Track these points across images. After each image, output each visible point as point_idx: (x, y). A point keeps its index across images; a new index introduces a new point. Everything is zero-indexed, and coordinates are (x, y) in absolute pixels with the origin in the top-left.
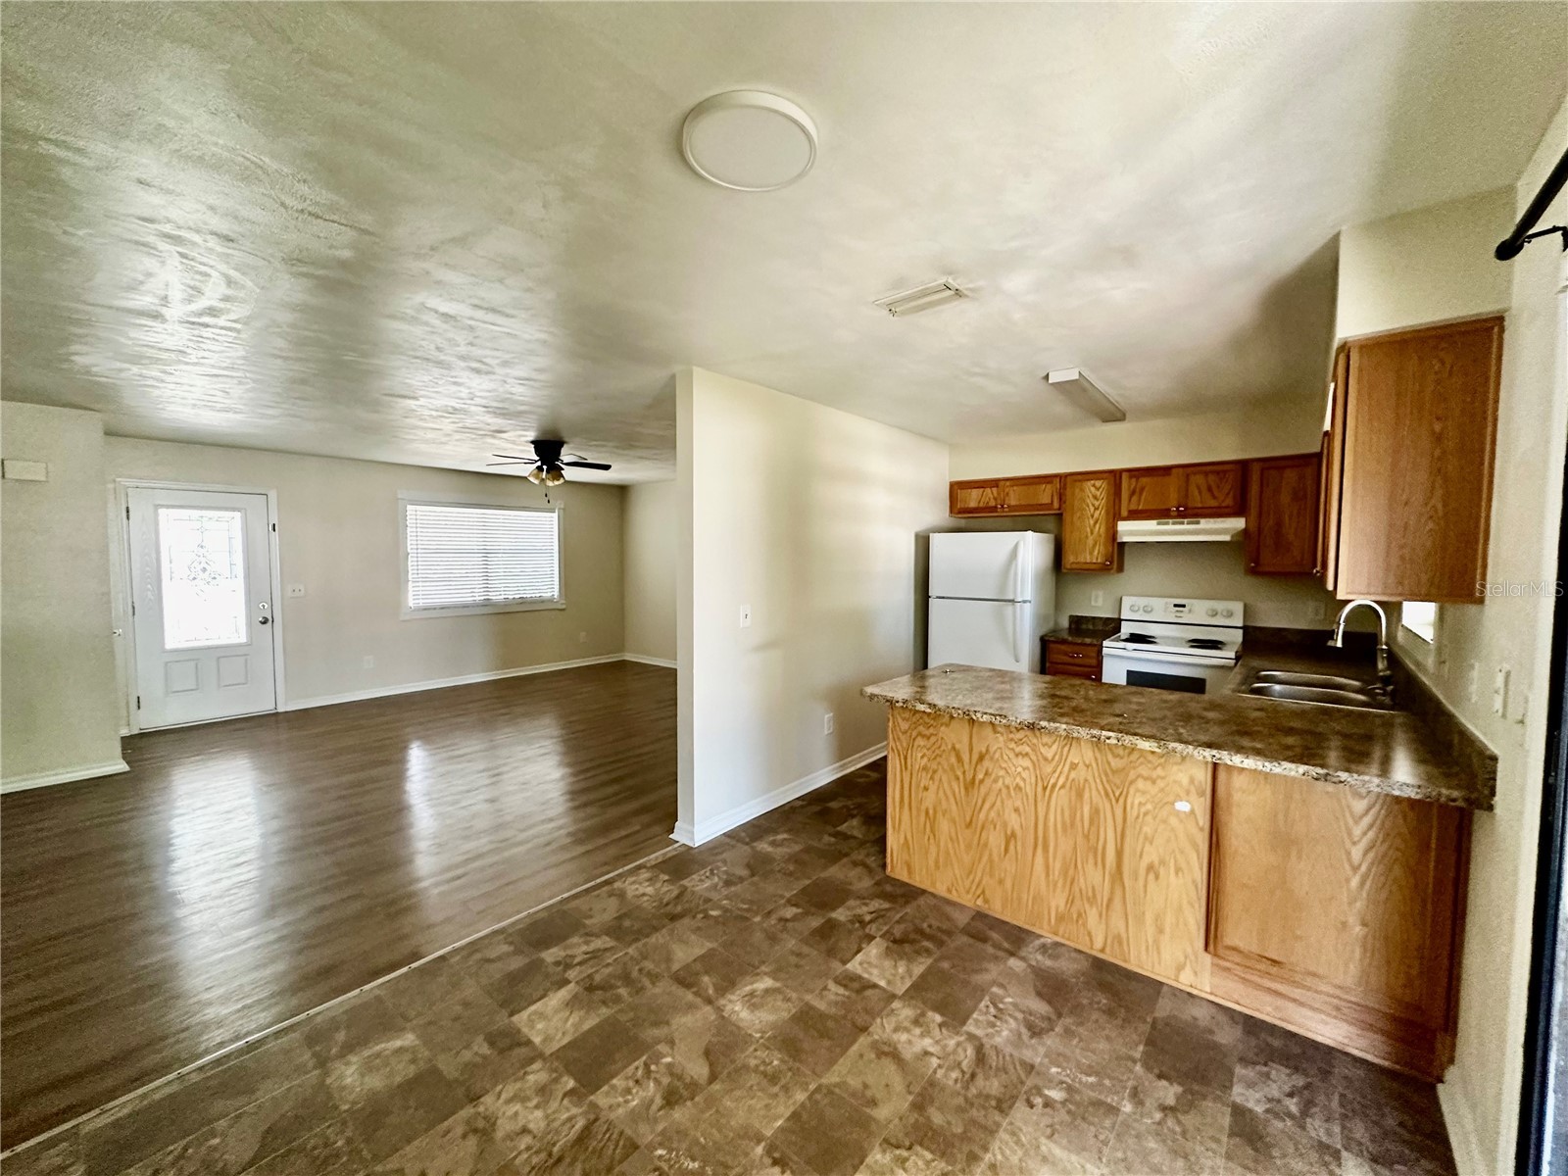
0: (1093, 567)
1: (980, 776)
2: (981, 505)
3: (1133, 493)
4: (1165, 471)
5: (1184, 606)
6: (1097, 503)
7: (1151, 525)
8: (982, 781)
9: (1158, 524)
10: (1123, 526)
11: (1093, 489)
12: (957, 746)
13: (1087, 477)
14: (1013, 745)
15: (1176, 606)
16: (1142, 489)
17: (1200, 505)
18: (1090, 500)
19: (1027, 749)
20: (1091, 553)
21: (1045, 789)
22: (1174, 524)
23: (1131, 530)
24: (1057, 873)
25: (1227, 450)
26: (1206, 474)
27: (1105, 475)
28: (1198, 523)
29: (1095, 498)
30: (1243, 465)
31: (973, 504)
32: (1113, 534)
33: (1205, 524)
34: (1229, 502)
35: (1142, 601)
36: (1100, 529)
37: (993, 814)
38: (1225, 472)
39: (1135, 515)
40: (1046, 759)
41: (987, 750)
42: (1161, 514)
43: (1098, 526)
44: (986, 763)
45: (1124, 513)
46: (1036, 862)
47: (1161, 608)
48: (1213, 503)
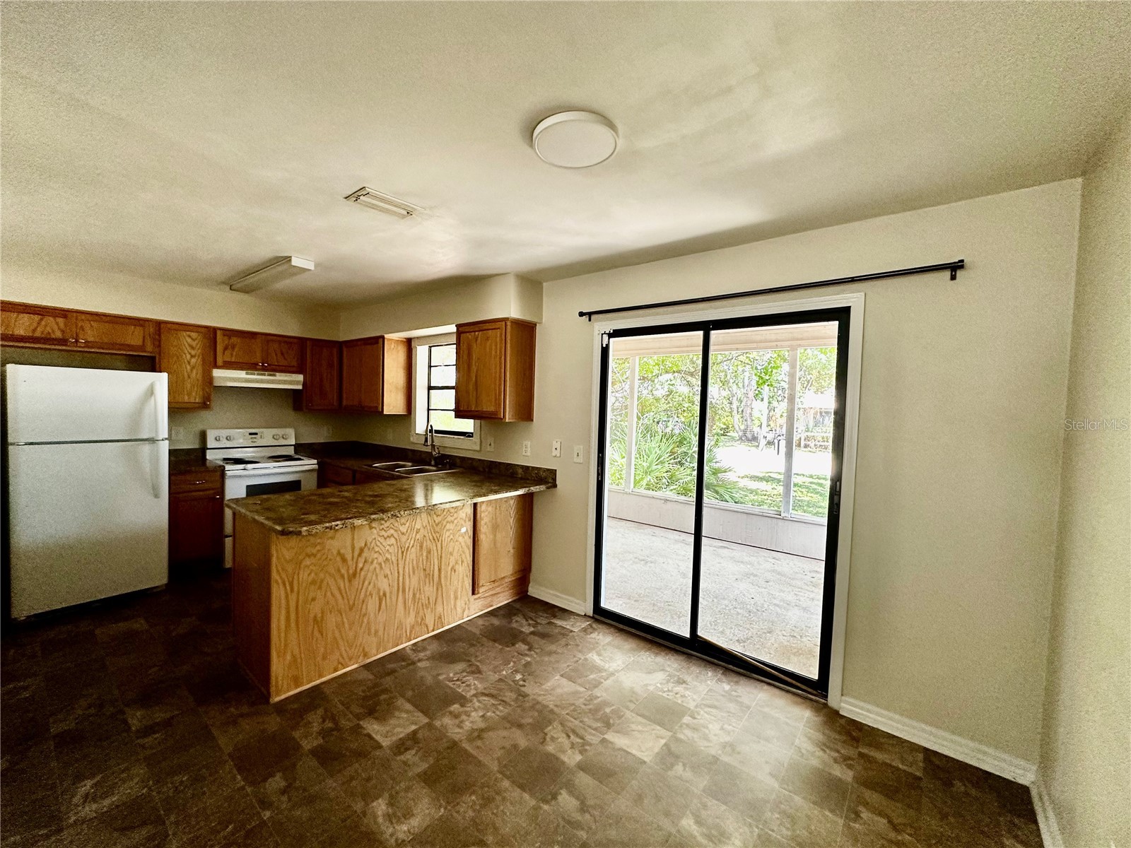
0: (188, 405)
1: (360, 565)
2: (38, 334)
3: (226, 348)
4: (252, 335)
5: (256, 434)
6: (193, 352)
7: (242, 374)
8: (362, 569)
9: (247, 373)
10: (217, 373)
11: (189, 340)
12: (342, 551)
13: (181, 327)
14: (383, 533)
15: (250, 434)
16: (233, 348)
17: (276, 364)
18: (187, 349)
19: (392, 531)
20: (189, 394)
21: (403, 552)
22: (258, 374)
23: (224, 376)
24: (410, 601)
25: (291, 328)
26: (280, 342)
27: (203, 330)
28: (275, 375)
29: (193, 348)
30: (302, 341)
31: (20, 331)
32: (209, 380)
33: (280, 376)
34: (294, 363)
35: (224, 433)
36: (197, 374)
37: (370, 588)
38: (291, 343)
39: (228, 365)
40: (403, 534)
41: (366, 545)
42: (251, 367)
43: (194, 371)
44: (365, 554)
45: (220, 362)
46: (399, 603)
47: (240, 436)
48: (283, 362)
